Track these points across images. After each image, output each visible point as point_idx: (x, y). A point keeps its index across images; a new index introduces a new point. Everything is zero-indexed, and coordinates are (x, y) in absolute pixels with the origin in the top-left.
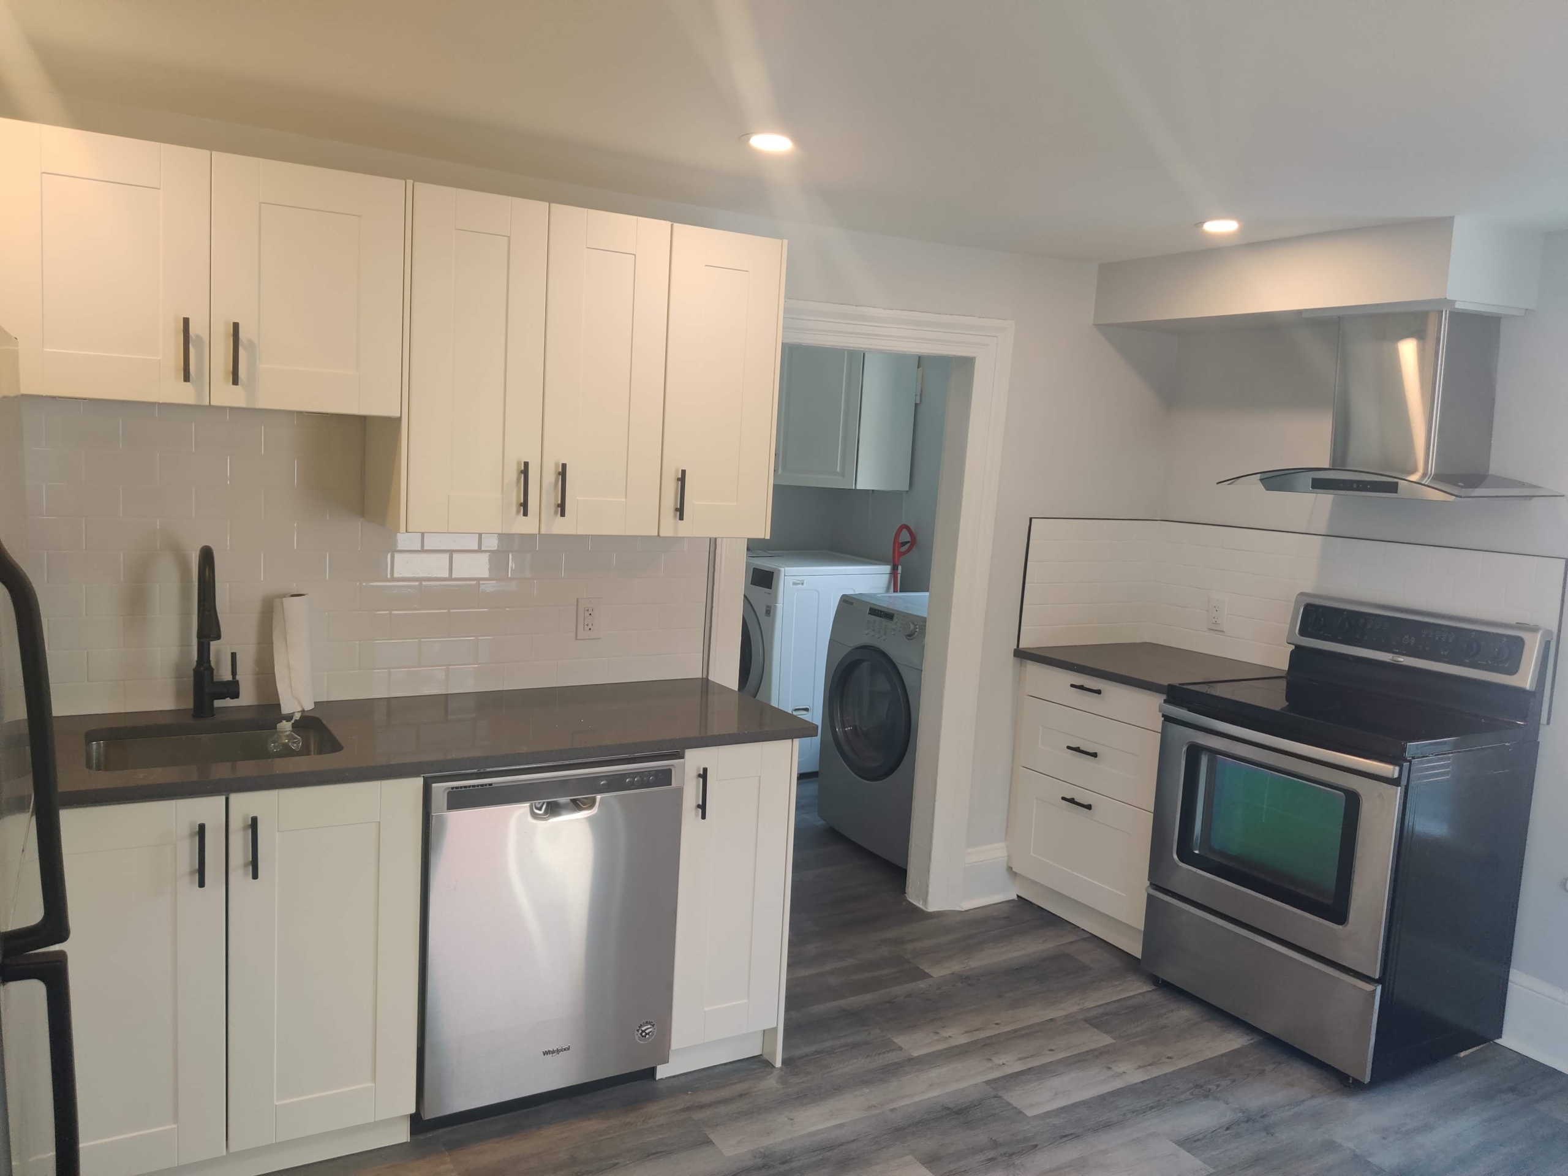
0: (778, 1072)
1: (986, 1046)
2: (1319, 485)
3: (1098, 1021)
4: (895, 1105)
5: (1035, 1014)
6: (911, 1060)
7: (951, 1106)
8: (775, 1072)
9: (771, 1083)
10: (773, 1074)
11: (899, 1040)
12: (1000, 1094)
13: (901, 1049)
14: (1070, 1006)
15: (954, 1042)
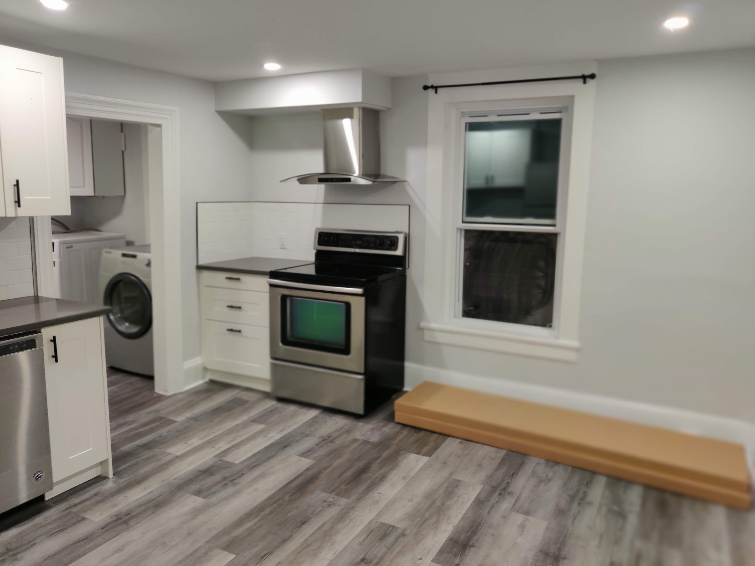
0: (112, 479)
1: (211, 442)
2: (321, 180)
3: (256, 420)
4: (175, 477)
5: (229, 424)
6: (177, 457)
7: (201, 469)
8: (111, 480)
9: (109, 485)
10: (110, 481)
11: (169, 450)
12: (222, 459)
13: (171, 454)
14: (244, 418)
15: (195, 445)
